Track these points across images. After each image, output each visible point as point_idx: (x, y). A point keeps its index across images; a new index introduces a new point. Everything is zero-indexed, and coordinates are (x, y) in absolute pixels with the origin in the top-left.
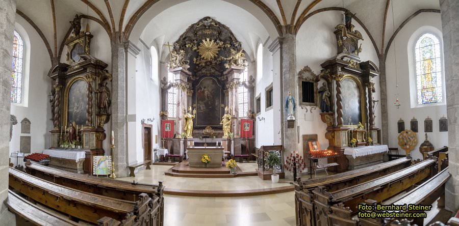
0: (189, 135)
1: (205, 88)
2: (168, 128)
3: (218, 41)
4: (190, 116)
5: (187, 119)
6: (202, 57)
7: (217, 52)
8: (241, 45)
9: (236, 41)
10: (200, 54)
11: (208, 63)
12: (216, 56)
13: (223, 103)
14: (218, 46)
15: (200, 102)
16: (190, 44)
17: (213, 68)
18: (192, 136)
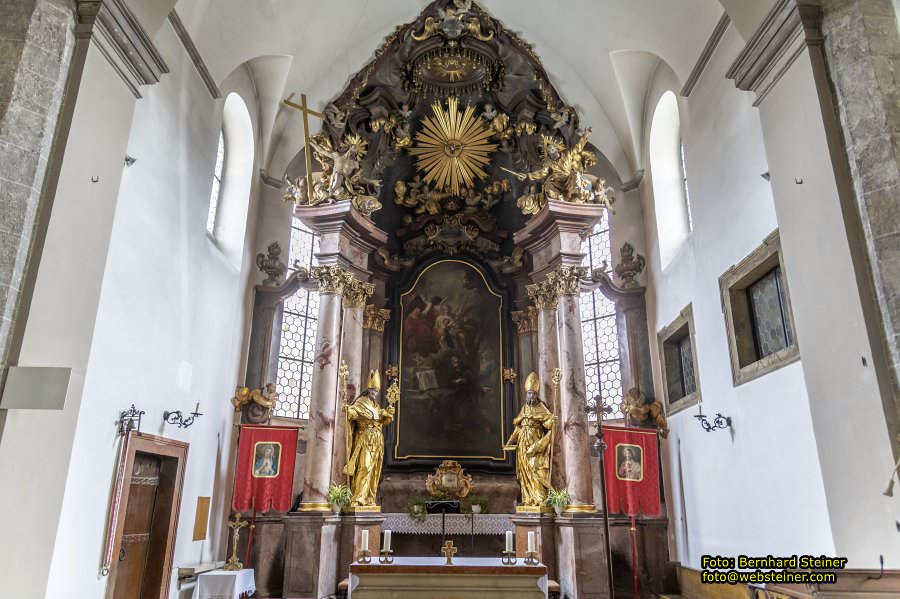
0: (364, 502)
1: (436, 301)
2: (268, 463)
3: (489, 112)
4: (373, 410)
5: (357, 425)
6: (428, 179)
7: (486, 161)
8: (576, 122)
9: (560, 105)
10: (421, 165)
11: (452, 206)
12: (482, 174)
13: (512, 365)
14: (489, 133)
15: (418, 358)
16: (388, 119)
17: (469, 222)
18: (379, 501)
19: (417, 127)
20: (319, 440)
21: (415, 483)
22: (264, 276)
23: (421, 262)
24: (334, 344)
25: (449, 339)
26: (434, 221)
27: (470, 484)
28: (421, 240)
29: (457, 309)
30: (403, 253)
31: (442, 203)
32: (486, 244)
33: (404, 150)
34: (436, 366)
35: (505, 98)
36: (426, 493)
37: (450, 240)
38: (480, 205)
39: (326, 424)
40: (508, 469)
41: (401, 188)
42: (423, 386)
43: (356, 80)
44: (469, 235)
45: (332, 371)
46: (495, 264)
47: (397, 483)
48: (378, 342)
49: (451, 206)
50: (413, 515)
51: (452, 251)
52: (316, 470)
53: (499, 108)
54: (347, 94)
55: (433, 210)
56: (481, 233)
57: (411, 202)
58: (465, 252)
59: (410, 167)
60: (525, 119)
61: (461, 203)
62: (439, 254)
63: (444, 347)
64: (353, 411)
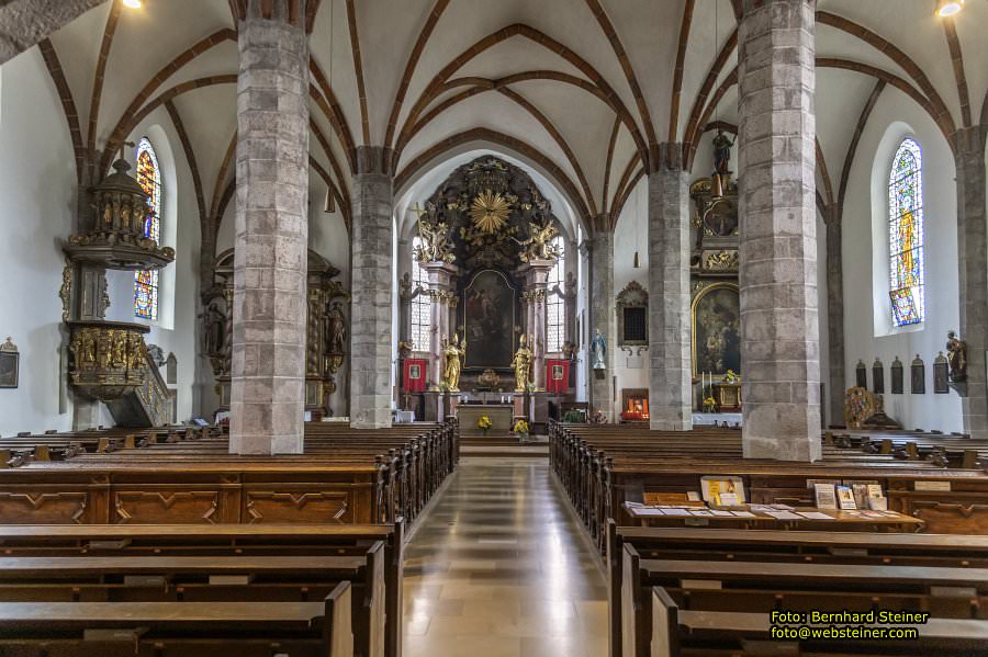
0: (453, 388)
1: (482, 292)
2: (415, 373)
3: (507, 195)
4: (455, 351)
5: (449, 357)
7: (507, 217)
8: (550, 207)
9: (542, 198)
10: (473, 220)
11: (489, 238)
13: (518, 325)
14: (509, 204)
15: (474, 321)
16: (456, 202)
17: (500, 250)
18: (459, 387)
19: (471, 202)
20: (435, 364)
21: (473, 379)
22: (403, 289)
23: (475, 271)
24: (438, 324)
25: (488, 311)
26: (480, 249)
27: (498, 379)
28: (473, 259)
29: (492, 296)
30: (465, 268)
31: (485, 238)
32: (507, 261)
33: (465, 213)
34: (482, 325)
35: (516, 189)
36: (478, 383)
37: (488, 260)
38: (504, 240)
39: (437, 358)
40: (512, 373)
41: (463, 231)
42: (476, 334)
43: (440, 188)
44: (498, 257)
45: (438, 336)
46: (512, 272)
47: (466, 379)
48: (454, 313)
49: (489, 241)
50: (472, 393)
51: (490, 265)
52: (434, 376)
53: (513, 193)
54: (436, 194)
55: (480, 243)
56: (505, 256)
57: (468, 238)
58: (498, 266)
59: (468, 222)
60: (526, 202)
61: (494, 237)
62: (483, 266)
63: (486, 315)
64: (447, 352)
